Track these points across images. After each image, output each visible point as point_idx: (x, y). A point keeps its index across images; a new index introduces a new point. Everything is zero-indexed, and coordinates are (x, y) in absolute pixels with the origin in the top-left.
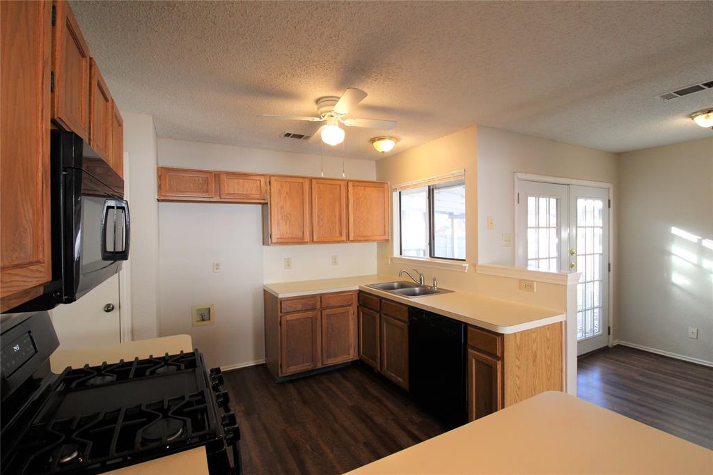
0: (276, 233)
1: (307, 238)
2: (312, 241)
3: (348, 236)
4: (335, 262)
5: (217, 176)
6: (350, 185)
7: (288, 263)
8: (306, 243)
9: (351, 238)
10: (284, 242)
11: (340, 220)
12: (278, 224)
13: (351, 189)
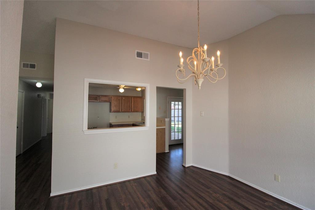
0: (113, 109)
1: (120, 111)
2: (122, 112)
3: (131, 111)
4: (129, 117)
5: (99, 96)
6: (132, 98)
7: (116, 117)
8: (120, 112)
9: (132, 111)
10: (115, 112)
11: (129, 106)
12: (113, 107)
13: (132, 99)
